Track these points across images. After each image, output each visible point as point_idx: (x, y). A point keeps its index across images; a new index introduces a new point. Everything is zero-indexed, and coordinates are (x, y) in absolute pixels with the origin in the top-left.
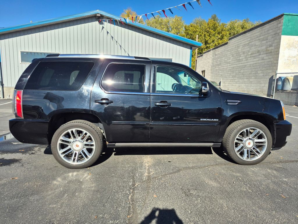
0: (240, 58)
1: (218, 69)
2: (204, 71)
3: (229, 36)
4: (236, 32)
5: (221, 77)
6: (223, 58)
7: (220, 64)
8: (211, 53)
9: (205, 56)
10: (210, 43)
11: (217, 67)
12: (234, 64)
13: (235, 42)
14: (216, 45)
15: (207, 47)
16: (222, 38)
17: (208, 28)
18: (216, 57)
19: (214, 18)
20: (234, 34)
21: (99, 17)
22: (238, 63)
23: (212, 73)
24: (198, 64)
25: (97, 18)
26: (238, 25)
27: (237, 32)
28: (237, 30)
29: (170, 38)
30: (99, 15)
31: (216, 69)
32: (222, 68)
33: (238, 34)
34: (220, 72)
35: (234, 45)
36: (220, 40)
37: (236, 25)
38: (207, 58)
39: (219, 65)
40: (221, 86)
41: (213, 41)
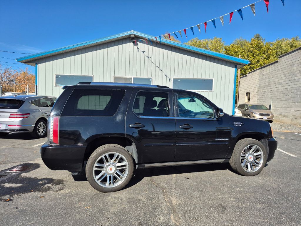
0: (296, 78)
1: (266, 90)
2: (249, 93)
3: (276, 55)
4: (283, 52)
5: (271, 100)
6: (273, 79)
7: (269, 85)
8: (258, 74)
9: (250, 76)
10: (255, 63)
11: (265, 88)
12: (287, 85)
13: (288, 60)
14: (260, 65)
15: (251, 67)
16: (268, 58)
17: (251, 48)
18: (264, 77)
19: (257, 37)
20: (282, 54)
21: (133, 38)
22: (293, 84)
23: (259, 95)
24: (241, 85)
25: (131, 39)
26: (286, 44)
27: (285, 51)
28: (285, 49)
29: (211, 56)
30: (133, 36)
31: (264, 91)
32: (272, 89)
33: (287, 53)
34: (269, 94)
35: (287, 63)
36: (265, 59)
37: (284, 43)
38: (252, 79)
39: (267, 86)
40: (271, 110)
41: (258, 61)
